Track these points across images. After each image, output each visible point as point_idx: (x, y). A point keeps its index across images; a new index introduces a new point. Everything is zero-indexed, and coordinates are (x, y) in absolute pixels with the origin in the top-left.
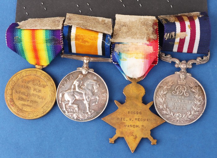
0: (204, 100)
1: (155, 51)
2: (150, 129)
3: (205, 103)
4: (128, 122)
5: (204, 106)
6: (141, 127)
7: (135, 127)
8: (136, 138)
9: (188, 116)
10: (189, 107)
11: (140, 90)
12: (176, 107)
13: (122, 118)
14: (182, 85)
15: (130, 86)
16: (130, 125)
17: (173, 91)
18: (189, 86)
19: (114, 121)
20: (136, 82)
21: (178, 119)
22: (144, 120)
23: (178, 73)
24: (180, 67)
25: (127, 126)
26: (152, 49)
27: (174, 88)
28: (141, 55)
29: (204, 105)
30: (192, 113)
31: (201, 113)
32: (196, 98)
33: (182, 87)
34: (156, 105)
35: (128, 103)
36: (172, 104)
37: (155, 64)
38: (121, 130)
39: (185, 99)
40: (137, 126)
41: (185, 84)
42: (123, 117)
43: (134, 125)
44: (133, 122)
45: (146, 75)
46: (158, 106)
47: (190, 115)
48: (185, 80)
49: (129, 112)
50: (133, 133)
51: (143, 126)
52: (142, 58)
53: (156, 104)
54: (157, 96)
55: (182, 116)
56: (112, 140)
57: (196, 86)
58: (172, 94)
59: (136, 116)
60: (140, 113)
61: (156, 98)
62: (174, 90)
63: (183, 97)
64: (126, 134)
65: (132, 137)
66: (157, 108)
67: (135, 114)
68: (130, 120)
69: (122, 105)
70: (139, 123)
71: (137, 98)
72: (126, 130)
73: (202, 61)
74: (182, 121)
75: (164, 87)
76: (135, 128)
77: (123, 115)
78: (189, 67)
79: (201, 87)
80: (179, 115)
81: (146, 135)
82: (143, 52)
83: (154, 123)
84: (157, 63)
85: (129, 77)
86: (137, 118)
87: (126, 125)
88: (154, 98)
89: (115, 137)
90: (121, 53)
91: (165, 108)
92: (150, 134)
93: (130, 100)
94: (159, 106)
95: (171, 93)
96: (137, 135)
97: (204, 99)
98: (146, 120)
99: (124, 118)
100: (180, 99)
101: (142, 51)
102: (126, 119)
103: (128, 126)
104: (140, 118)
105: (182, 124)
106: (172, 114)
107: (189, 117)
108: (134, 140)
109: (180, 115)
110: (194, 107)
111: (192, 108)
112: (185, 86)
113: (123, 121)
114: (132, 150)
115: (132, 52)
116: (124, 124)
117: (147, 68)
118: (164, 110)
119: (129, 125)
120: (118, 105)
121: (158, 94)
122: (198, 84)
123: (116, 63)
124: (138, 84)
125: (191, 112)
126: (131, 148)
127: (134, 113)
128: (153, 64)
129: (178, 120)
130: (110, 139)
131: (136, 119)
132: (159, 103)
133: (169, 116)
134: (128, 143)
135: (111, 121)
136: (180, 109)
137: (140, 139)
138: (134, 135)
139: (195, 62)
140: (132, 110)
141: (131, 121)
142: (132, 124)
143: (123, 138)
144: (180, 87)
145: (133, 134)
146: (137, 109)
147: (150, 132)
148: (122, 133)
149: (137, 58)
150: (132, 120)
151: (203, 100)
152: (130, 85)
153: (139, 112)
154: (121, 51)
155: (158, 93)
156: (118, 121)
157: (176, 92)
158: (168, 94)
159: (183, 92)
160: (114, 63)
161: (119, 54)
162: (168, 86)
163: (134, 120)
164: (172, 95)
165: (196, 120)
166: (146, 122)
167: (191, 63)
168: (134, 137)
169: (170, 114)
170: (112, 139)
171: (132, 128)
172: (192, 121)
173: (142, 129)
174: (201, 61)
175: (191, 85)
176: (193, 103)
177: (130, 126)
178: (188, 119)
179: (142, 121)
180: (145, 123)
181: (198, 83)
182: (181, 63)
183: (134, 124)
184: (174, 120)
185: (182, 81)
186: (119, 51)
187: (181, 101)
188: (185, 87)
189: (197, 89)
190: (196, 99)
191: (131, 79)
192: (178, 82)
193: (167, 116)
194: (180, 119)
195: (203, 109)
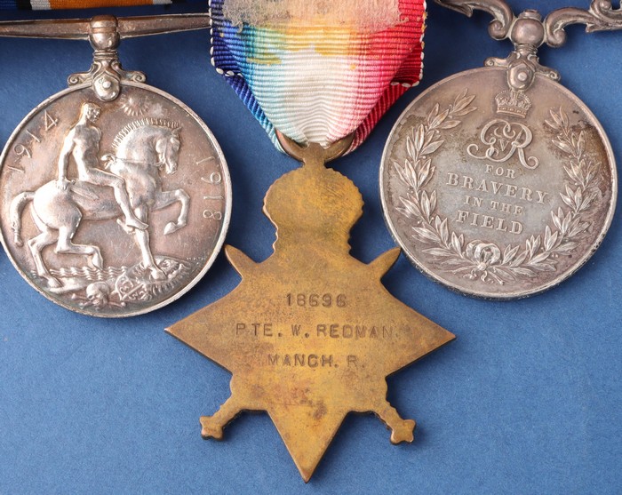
0: (607, 192)
1: (407, 19)
2: (387, 374)
3: (608, 205)
4: (284, 342)
5: (604, 220)
6: (344, 363)
7: (316, 364)
8: (320, 412)
9: (527, 259)
10: (534, 218)
11: (341, 197)
12: (476, 215)
13: (256, 325)
14: (512, 118)
15: (295, 180)
16: (296, 357)
17: (469, 142)
18: (545, 124)
19: (223, 340)
20: (322, 163)
21: (481, 266)
22: (357, 331)
23: (500, 62)
24: (509, 35)
25: (280, 361)
26: (396, 9)
27: (475, 131)
28: (343, 38)
29: (606, 215)
30: (548, 247)
31: (587, 250)
32: (569, 179)
33: (512, 127)
34: (390, 201)
35: (283, 254)
36: (459, 198)
37: (411, 83)
38: (252, 378)
39: (523, 180)
40: (327, 361)
41: (528, 113)
42: (262, 320)
43: (311, 356)
44: (307, 340)
45: (367, 131)
46: (397, 203)
47: (537, 252)
48: (527, 100)
49: (289, 296)
50: (307, 390)
51: (352, 359)
52: (349, 51)
53: (389, 193)
54: (396, 158)
55: (502, 258)
56: (212, 425)
57: (574, 127)
58: (463, 154)
59: (323, 316)
60: (342, 301)
61: (389, 166)
62: (476, 139)
63: (512, 172)
64: (277, 397)
65: (302, 411)
66: (392, 211)
67: (317, 305)
68: (296, 331)
69: (257, 266)
70: (336, 348)
71: (326, 233)
72: (277, 379)
73: (614, 17)
74: (500, 277)
75: (431, 121)
76: (319, 369)
77: (261, 310)
78: (551, 39)
79: (597, 132)
80: (489, 250)
81: (364, 401)
82: (353, 22)
83: (404, 346)
84: (421, 76)
85: (289, 140)
86: (328, 322)
87: (276, 357)
88: (382, 167)
89: (226, 410)
90: (252, 25)
91: (428, 214)
92: (383, 396)
93: (296, 242)
94: (401, 206)
95: (461, 149)
96: (326, 402)
97: (605, 188)
98: (368, 333)
99: (267, 327)
100: (498, 180)
101: (348, 19)
102: (276, 329)
103: (287, 360)
104: (341, 325)
105: (497, 291)
106: (456, 242)
107: (531, 263)
108: (312, 421)
109: (494, 249)
110: (556, 220)
111: (550, 223)
112: (525, 123)
113: (262, 338)
114: (303, 465)
115: (305, 24)
116: (268, 352)
117: (373, 97)
118: (420, 226)
119: (292, 354)
120: (241, 266)
121: (400, 153)
122: (584, 119)
123: (230, 73)
124: (331, 169)
125: (542, 239)
126: (301, 457)
127: (313, 301)
128: (401, 82)
129: (479, 274)
130: (202, 420)
131: (321, 328)
132: (402, 190)
133: (442, 254)
134: (287, 435)
135: (211, 338)
136: (491, 223)
137: (340, 418)
138: (315, 402)
139: (580, 20)
140: (305, 287)
141: (297, 338)
142: (301, 351)
143: (263, 414)
144: (503, 125)
145: (309, 396)
146: (327, 284)
147: (383, 386)
148: (257, 391)
149: (324, 51)
150: (302, 332)
151: (603, 191)
152: (297, 174)
153: (334, 296)
154: (253, 19)
155: (400, 147)
156: (240, 340)
157: (484, 149)
158: (444, 154)
159: (513, 150)
160: (219, 71)
161: (246, 31)
162: (447, 118)
163: (313, 334)
164: (465, 159)
165: (563, 277)
166: (367, 339)
167: (561, 24)
168: (313, 410)
169: (449, 241)
170: (211, 418)
171: (303, 371)
172: (546, 280)
173: (351, 375)
174: (606, 14)
175: (553, 122)
176: (553, 202)
177: (293, 361)
178: (525, 272)
179: (350, 336)
180: (362, 347)
181: (585, 115)
182: (515, 20)
183: (312, 352)
184: (463, 273)
185: (513, 101)
186: (246, 19)
187: (502, 189)
188: (524, 128)
189: (580, 139)
190: (570, 185)
191: (301, 145)
192: (495, 102)
193: (435, 252)
194: (491, 270)
195: (599, 232)
